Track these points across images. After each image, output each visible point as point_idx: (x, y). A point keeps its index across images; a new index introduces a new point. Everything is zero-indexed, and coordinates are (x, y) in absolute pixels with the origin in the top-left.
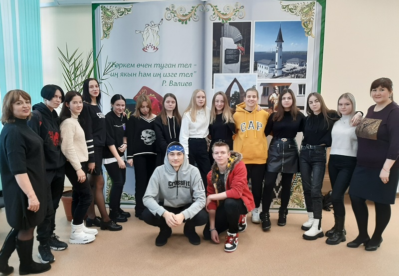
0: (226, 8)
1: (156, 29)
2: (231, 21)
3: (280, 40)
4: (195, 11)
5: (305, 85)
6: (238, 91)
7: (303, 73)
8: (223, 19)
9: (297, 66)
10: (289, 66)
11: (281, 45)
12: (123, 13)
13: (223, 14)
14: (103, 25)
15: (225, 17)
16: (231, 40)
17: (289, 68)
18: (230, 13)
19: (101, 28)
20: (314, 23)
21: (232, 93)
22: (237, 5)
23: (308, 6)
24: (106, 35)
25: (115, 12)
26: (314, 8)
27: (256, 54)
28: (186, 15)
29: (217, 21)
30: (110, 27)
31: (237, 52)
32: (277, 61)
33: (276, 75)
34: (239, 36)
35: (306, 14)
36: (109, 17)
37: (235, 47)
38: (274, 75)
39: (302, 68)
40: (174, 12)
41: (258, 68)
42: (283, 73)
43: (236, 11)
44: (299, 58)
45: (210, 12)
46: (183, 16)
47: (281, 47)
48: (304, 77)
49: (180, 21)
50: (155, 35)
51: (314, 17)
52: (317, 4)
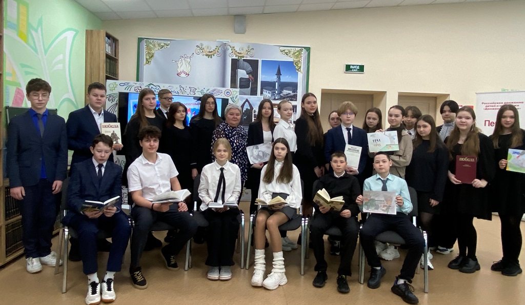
0: (241, 49)
1: (189, 60)
2: (245, 58)
3: (279, 74)
4: (218, 49)
5: (296, 106)
6: (249, 108)
7: (295, 98)
8: (238, 56)
9: (291, 92)
10: (285, 92)
11: (280, 77)
12: (163, 46)
13: (239, 53)
14: (146, 54)
15: (240, 55)
16: (244, 72)
17: (285, 94)
18: (244, 53)
19: (144, 57)
20: (302, 63)
21: (244, 109)
22: (249, 47)
23: (298, 51)
24: (148, 62)
25: (157, 45)
26: (302, 53)
27: (262, 83)
28: (211, 52)
29: (234, 57)
30: (152, 56)
31: (248, 80)
32: (277, 88)
33: (276, 98)
34: (250, 68)
35: (297, 57)
36: (151, 49)
37: (247, 76)
38: (275, 98)
39: (294, 94)
40: (202, 49)
41: (264, 93)
42: (281, 96)
43: (248, 51)
44: (292, 86)
45: (230, 51)
46: (209, 52)
47: (279, 78)
48: (296, 100)
49: (206, 55)
50: (187, 64)
51: (302, 59)
52: (304, 50)
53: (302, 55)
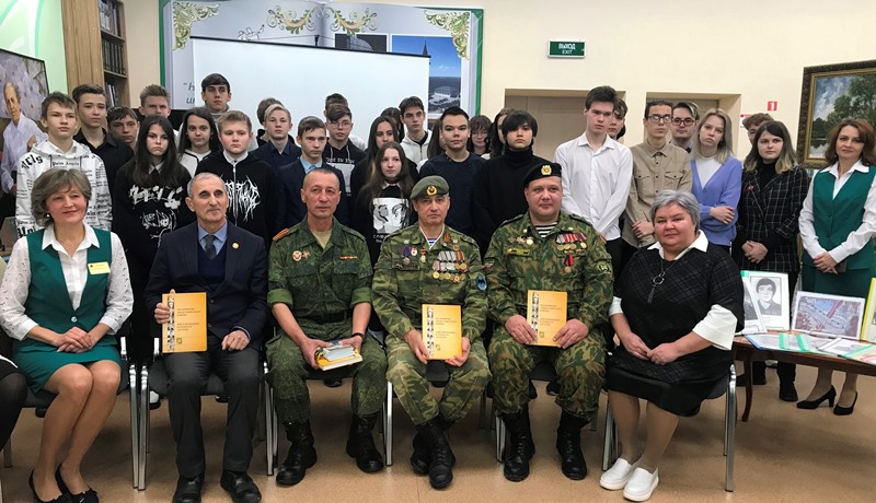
0: (352, 15)
1: (255, 38)
2: (360, 33)
4: (310, 16)
8: (348, 29)
9: (448, 96)
10: (438, 96)
12: (206, 13)
13: (348, 23)
14: (176, 29)
15: (350, 27)
17: (438, 99)
18: (358, 23)
19: (173, 34)
20: (469, 40)
22: (367, 12)
23: (460, 18)
24: (180, 44)
26: (469, 20)
28: (297, 21)
29: (341, 32)
30: (187, 32)
35: (459, 28)
36: (183, 19)
39: (454, 99)
40: (279, 16)
42: (431, 105)
43: (366, 19)
44: (451, 86)
45: (331, 20)
46: (293, 22)
49: (288, 28)
51: (469, 33)
52: (472, 15)
53: (469, 25)
